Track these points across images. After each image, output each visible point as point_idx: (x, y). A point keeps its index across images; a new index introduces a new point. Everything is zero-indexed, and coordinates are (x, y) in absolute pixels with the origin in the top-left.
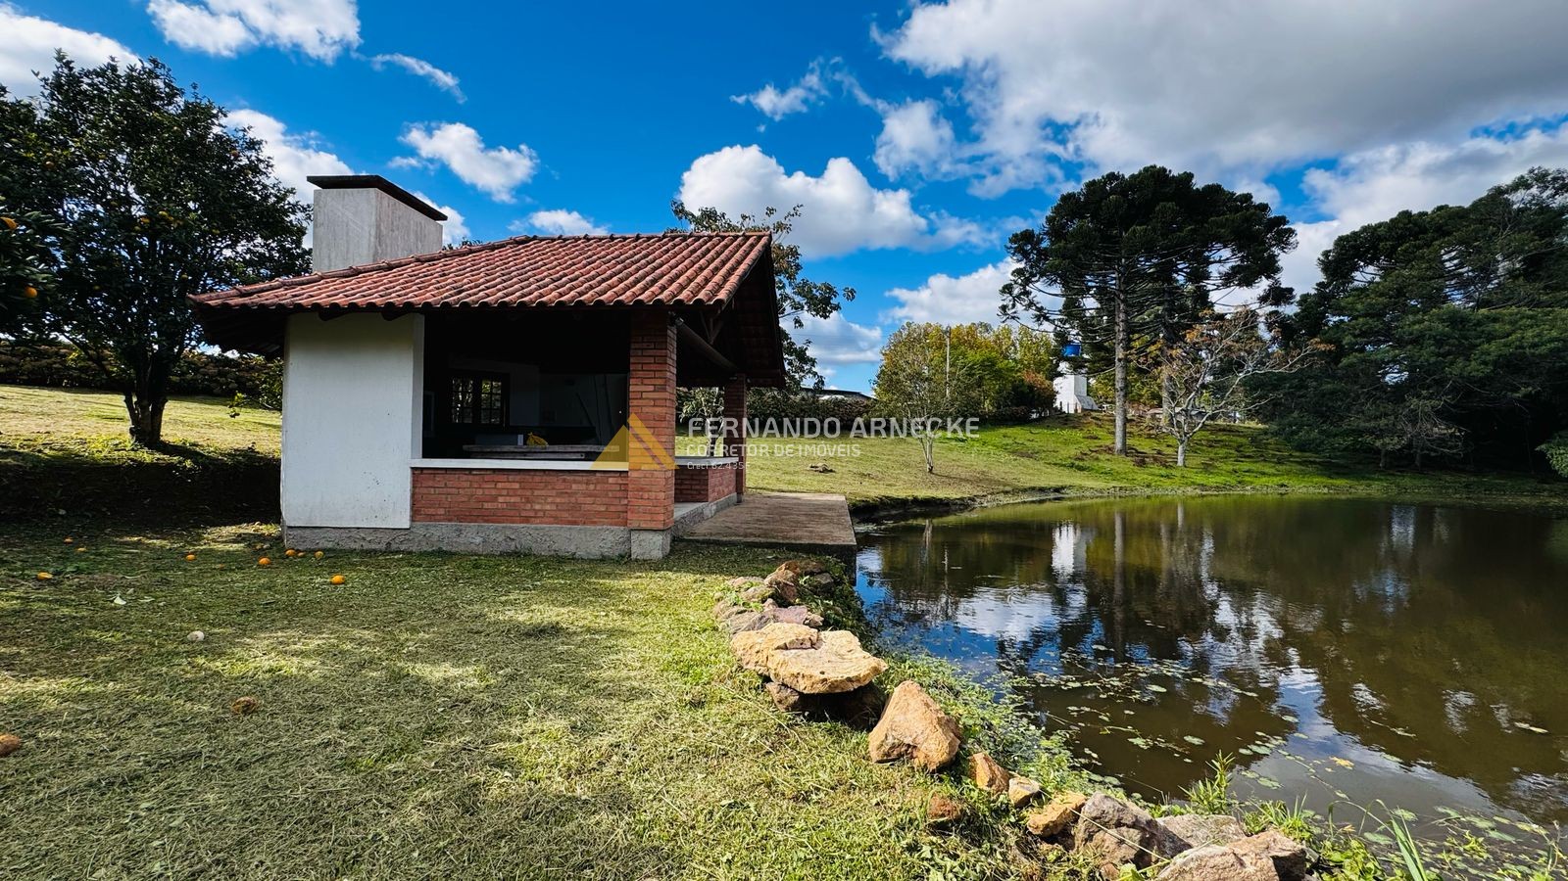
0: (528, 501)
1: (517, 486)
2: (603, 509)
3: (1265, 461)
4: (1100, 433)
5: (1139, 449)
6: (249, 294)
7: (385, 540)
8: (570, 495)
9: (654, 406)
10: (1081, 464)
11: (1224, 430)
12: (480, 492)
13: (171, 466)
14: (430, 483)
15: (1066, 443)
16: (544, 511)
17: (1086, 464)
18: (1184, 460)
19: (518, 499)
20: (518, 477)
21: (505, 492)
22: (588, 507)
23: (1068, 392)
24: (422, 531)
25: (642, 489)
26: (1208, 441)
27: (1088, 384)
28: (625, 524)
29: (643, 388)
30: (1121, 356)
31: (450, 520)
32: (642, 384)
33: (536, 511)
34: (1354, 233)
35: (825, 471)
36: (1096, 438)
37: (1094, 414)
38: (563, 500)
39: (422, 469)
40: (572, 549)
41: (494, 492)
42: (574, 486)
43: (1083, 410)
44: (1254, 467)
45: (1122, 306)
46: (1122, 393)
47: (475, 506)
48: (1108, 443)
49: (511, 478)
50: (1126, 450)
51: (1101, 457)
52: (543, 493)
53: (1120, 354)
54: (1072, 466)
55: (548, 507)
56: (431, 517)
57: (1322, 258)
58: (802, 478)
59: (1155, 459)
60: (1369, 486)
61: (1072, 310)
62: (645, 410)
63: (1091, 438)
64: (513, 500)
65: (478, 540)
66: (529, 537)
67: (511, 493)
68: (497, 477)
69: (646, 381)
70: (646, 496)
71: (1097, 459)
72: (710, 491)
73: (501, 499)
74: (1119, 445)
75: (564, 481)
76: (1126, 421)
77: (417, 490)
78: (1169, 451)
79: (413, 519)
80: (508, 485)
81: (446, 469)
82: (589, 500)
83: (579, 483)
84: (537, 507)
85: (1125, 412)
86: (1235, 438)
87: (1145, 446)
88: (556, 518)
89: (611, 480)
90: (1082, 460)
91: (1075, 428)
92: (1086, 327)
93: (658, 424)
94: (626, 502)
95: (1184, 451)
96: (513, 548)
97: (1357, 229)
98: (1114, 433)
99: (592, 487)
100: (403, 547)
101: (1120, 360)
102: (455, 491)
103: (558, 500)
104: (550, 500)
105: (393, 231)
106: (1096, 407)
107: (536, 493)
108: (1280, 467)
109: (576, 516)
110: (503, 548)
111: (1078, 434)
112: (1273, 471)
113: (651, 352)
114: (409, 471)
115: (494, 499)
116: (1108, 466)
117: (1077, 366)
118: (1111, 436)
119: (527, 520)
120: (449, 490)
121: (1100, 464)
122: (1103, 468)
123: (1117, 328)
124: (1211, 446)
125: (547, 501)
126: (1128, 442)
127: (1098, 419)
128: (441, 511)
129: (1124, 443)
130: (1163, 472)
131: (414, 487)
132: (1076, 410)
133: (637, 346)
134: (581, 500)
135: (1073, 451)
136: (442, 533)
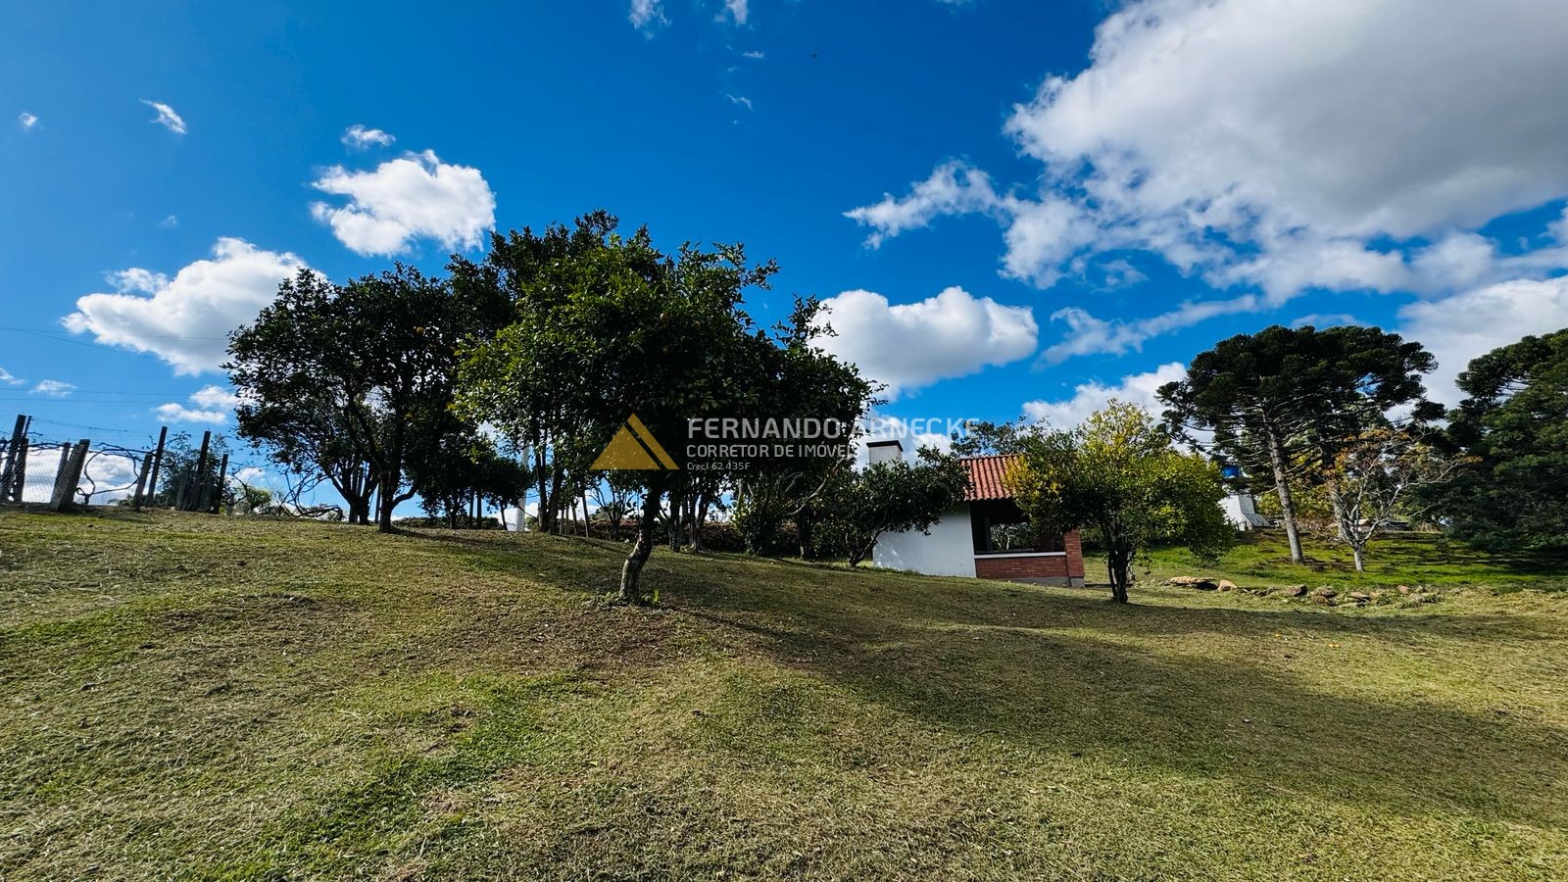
0: (1024, 569)
1: (1019, 563)
2: (1056, 570)
3: (1448, 563)
4: (1276, 547)
5: (1317, 559)
8: (1041, 565)
10: (1261, 572)
11: (1408, 538)
12: (1004, 567)
14: (983, 564)
15: (1243, 557)
17: (1267, 571)
18: (1363, 566)
19: (1019, 569)
21: (1014, 566)
22: (1049, 570)
23: (1234, 509)
26: (1391, 548)
27: (1255, 502)
30: (1279, 479)
34: (1486, 356)
36: (1272, 551)
37: (1266, 530)
38: (1039, 568)
39: (978, 560)
41: (1009, 566)
42: (1042, 562)
43: (1254, 527)
44: (1434, 568)
45: (1272, 436)
46: (1288, 510)
47: (1002, 572)
48: (1285, 555)
49: (1016, 560)
50: (1302, 560)
51: (1279, 566)
52: (1030, 565)
53: (1278, 475)
54: (1253, 574)
55: (1033, 571)
57: (1459, 379)
59: (1334, 566)
60: (1559, 580)
61: (1224, 439)
63: (1267, 551)
68: (1009, 560)
71: (1276, 568)
73: (1013, 569)
74: (1295, 556)
75: (1038, 560)
76: (1298, 535)
77: (978, 567)
78: (1349, 559)
80: (1015, 563)
82: (1049, 567)
84: (1028, 571)
85: (1294, 525)
86: (1419, 545)
87: (1325, 556)
88: (1036, 575)
89: (1058, 559)
90: (1262, 569)
91: (1248, 543)
92: (1240, 452)
94: (1065, 567)
95: (1360, 558)
97: (1488, 353)
98: (1289, 547)
99: (1050, 562)
101: (1280, 482)
103: (1036, 568)
104: (1033, 568)
106: (1266, 523)
107: (1027, 565)
108: (1464, 568)
109: (1045, 574)
111: (1255, 549)
112: (1458, 572)
114: (973, 561)
115: (1010, 569)
116: (1287, 573)
117: (1239, 486)
118: (1288, 549)
119: (1024, 576)
120: (991, 567)
121: (1280, 571)
122: (1282, 574)
123: (1272, 454)
124: (1392, 553)
126: (1305, 553)
127: (1271, 535)
128: (988, 575)
129: (1300, 554)
130: (1343, 575)
132: (1246, 528)
134: (1046, 567)
135: (1251, 562)
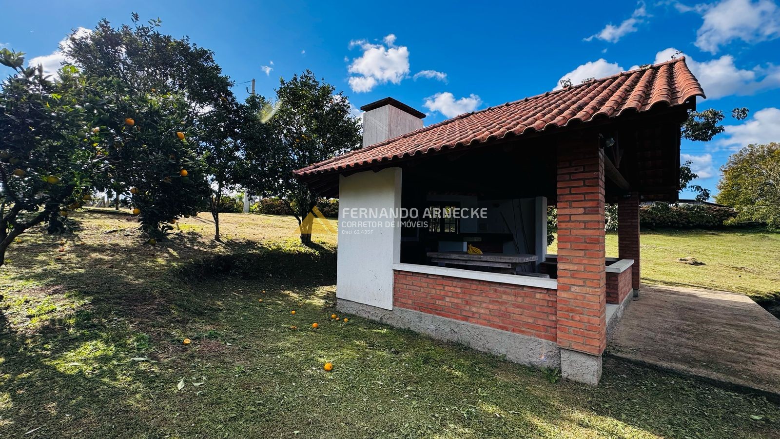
0: (467, 303)
1: (458, 290)
2: (531, 321)
6: (318, 167)
7: (380, 315)
8: (502, 303)
9: (585, 228)
12: (433, 291)
13: (311, 254)
14: (404, 281)
16: (480, 314)
19: (459, 301)
20: (460, 284)
21: (450, 294)
22: (517, 317)
24: (399, 314)
25: (572, 310)
28: (555, 339)
29: (573, 211)
31: (415, 309)
32: (571, 207)
33: (474, 313)
35: (696, 263)
38: (495, 308)
39: (399, 271)
40: (503, 351)
41: (442, 293)
42: (504, 296)
47: (431, 301)
49: (455, 283)
52: (479, 298)
55: (482, 311)
56: (404, 305)
58: (673, 269)
62: (574, 232)
64: (456, 301)
65: (433, 328)
66: (468, 333)
67: (455, 296)
68: (445, 282)
69: (574, 204)
70: (577, 318)
72: (620, 293)
73: (447, 299)
75: (496, 291)
77: (396, 285)
79: (394, 305)
80: (452, 289)
81: (413, 273)
82: (517, 310)
83: (508, 294)
84: (474, 310)
88: (489, 321)
89: (538, 296)
93: (590, 246)
94: (554, 318)
96: (456, 339)
99: (520, 299)
100: (389, 322)
102: (418, 288)
103: (491, 306)
104: (484, 305)
105: (397, 127)
107: (474, 298)
109: (506, 323)
110: (448, 337)
113: (580, 176)
114: (392, 272)
115: (443, 299)
119: (466, 318)
120: (415, 287)
125: (482, 306)
128: (410, 302)
131: (395, 283)
133: (565, 171)
134: (511, 309)
136: (411, 319)
